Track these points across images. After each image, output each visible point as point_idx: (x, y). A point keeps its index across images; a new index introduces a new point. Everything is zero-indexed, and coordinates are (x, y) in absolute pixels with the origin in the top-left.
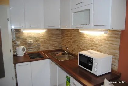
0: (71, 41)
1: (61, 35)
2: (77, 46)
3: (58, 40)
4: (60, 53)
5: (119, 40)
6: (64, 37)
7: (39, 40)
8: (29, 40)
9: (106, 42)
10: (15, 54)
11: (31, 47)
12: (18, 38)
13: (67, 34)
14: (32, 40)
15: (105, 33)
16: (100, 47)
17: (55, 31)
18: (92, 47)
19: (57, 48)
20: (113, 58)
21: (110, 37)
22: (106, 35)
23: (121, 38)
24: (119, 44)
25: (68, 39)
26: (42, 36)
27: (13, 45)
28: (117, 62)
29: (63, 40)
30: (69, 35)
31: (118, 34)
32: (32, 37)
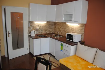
0: (61, 28)
1: (54, 25)
2: (64, 31)
3: (52, 28)
4: (54, 35)
5: (84, 28)
6: (56, 26)
7: (42, 27)
8: (37, 28)
9: (79, 28)
10: (30, 35)
11: (38, 31)
12: (31, 26)
13: (58, 25)
14: (38, 27)
15: (78, 25)
16: (76, 31)
17: (51, 23)
18: (72, 31)
19: (52, 32)
20: (81, 36)
21: (81, 26)
22: (79, 26)
23: (85, 27)
24: (84, 29)
25: (58, 27)
26: (44, 25)
27: (29, 30)
28: (83, 37)
29: (55, 28)
30: (59, 25)
31: (84, 25)
32: (38, 26)
